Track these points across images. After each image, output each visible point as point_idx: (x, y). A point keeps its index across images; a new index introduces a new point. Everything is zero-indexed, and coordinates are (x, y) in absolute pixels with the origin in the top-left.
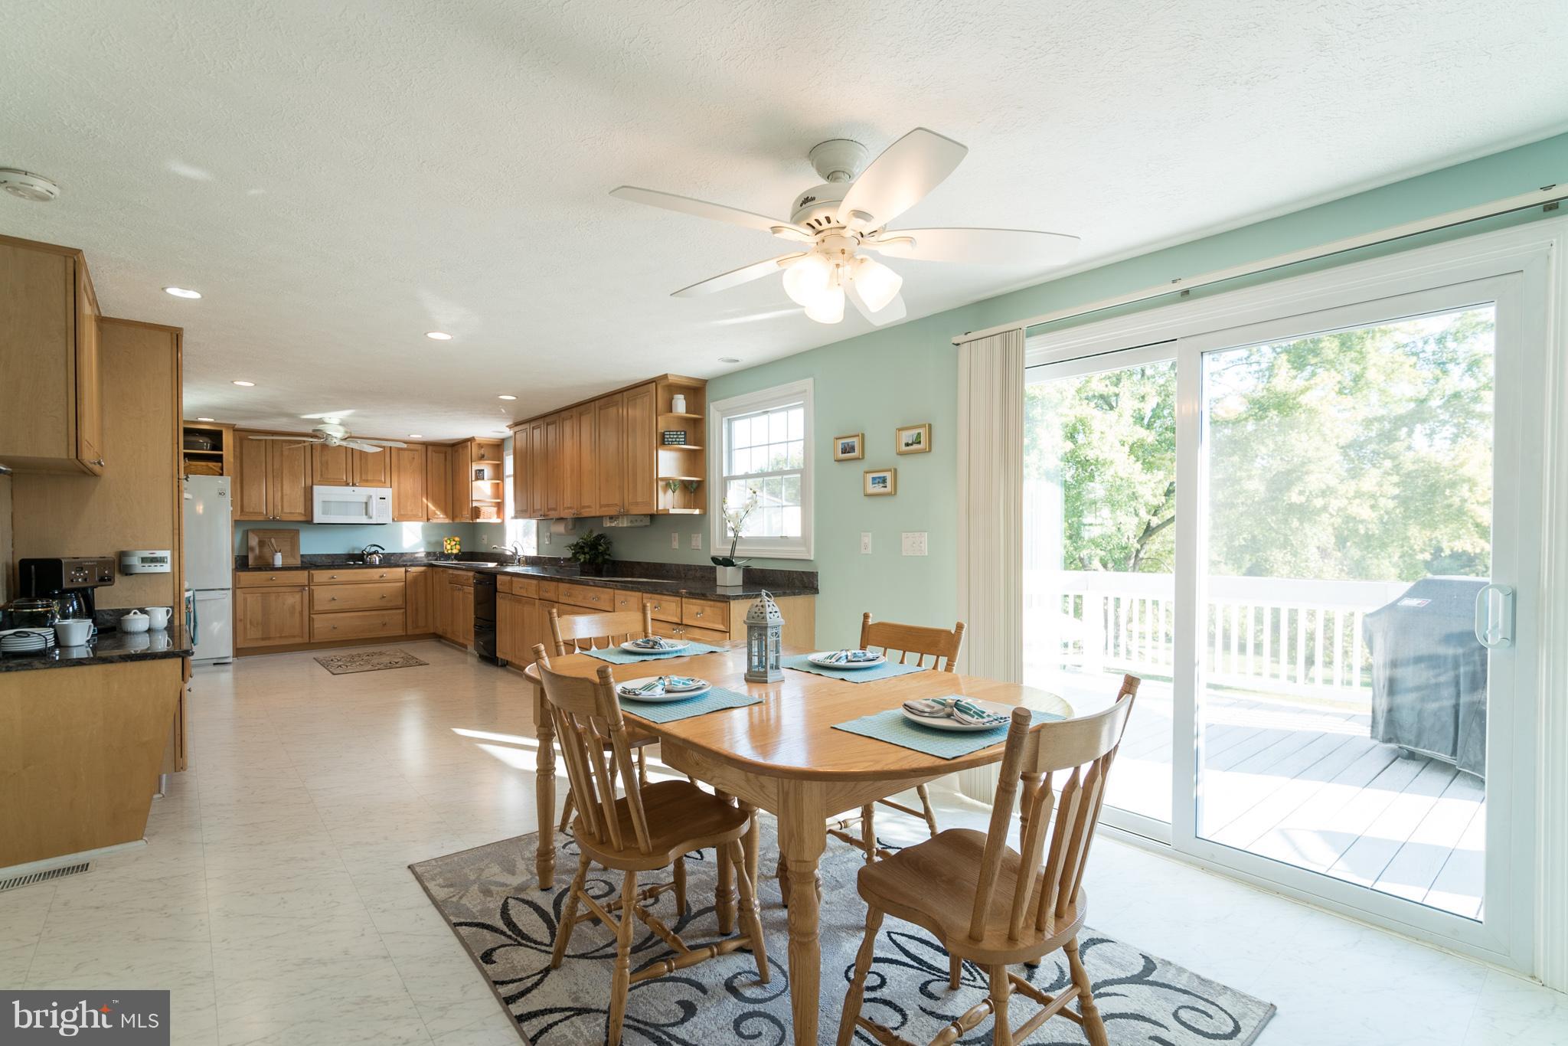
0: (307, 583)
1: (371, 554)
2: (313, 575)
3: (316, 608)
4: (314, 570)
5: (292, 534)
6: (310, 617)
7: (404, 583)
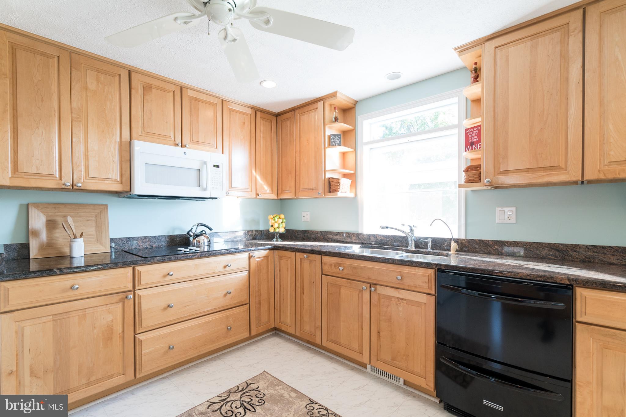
0: (131, 288)
1: (197, 236)
2: (140, 273)
3: (144, 324)
4: (141, 265)
5: (98, 211)
6: (135, 337)
7: (246, 273)
